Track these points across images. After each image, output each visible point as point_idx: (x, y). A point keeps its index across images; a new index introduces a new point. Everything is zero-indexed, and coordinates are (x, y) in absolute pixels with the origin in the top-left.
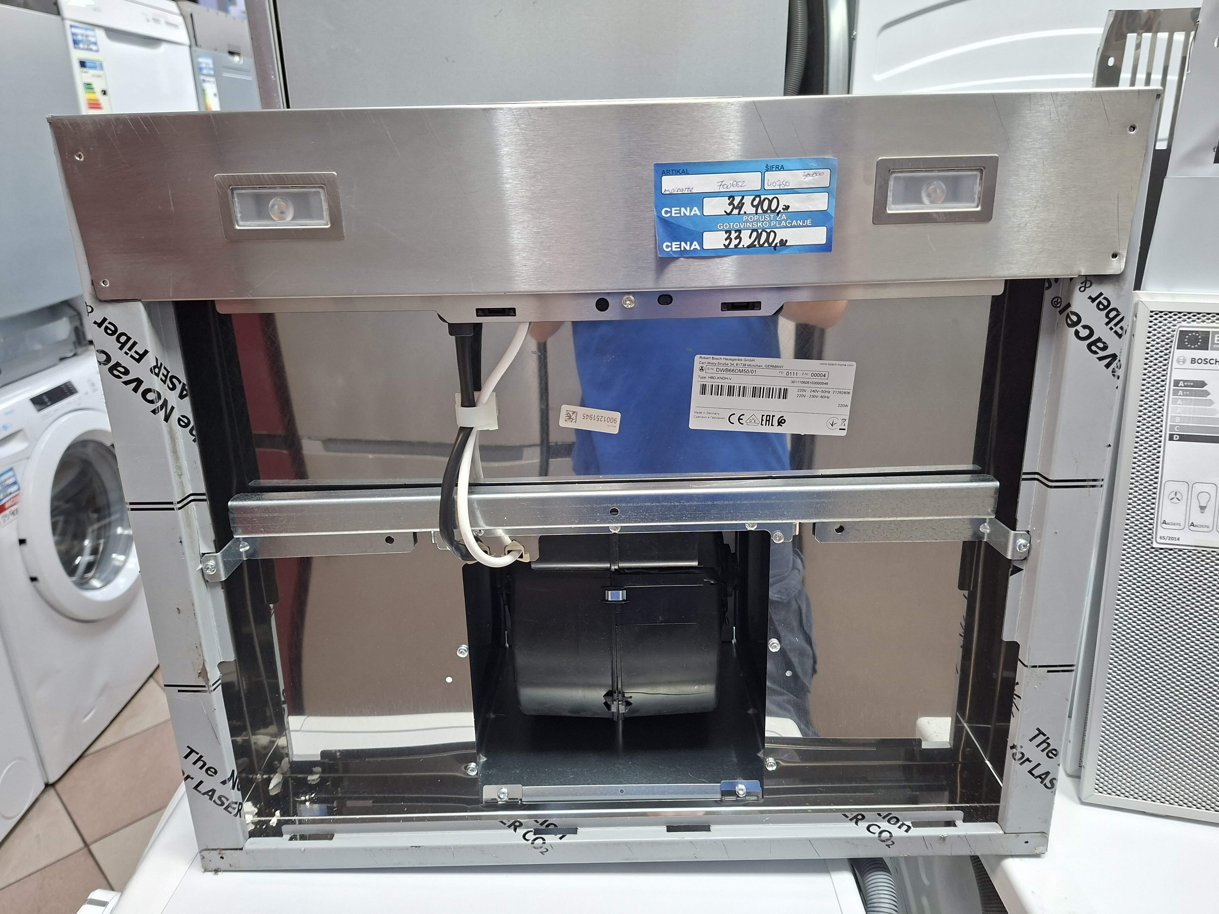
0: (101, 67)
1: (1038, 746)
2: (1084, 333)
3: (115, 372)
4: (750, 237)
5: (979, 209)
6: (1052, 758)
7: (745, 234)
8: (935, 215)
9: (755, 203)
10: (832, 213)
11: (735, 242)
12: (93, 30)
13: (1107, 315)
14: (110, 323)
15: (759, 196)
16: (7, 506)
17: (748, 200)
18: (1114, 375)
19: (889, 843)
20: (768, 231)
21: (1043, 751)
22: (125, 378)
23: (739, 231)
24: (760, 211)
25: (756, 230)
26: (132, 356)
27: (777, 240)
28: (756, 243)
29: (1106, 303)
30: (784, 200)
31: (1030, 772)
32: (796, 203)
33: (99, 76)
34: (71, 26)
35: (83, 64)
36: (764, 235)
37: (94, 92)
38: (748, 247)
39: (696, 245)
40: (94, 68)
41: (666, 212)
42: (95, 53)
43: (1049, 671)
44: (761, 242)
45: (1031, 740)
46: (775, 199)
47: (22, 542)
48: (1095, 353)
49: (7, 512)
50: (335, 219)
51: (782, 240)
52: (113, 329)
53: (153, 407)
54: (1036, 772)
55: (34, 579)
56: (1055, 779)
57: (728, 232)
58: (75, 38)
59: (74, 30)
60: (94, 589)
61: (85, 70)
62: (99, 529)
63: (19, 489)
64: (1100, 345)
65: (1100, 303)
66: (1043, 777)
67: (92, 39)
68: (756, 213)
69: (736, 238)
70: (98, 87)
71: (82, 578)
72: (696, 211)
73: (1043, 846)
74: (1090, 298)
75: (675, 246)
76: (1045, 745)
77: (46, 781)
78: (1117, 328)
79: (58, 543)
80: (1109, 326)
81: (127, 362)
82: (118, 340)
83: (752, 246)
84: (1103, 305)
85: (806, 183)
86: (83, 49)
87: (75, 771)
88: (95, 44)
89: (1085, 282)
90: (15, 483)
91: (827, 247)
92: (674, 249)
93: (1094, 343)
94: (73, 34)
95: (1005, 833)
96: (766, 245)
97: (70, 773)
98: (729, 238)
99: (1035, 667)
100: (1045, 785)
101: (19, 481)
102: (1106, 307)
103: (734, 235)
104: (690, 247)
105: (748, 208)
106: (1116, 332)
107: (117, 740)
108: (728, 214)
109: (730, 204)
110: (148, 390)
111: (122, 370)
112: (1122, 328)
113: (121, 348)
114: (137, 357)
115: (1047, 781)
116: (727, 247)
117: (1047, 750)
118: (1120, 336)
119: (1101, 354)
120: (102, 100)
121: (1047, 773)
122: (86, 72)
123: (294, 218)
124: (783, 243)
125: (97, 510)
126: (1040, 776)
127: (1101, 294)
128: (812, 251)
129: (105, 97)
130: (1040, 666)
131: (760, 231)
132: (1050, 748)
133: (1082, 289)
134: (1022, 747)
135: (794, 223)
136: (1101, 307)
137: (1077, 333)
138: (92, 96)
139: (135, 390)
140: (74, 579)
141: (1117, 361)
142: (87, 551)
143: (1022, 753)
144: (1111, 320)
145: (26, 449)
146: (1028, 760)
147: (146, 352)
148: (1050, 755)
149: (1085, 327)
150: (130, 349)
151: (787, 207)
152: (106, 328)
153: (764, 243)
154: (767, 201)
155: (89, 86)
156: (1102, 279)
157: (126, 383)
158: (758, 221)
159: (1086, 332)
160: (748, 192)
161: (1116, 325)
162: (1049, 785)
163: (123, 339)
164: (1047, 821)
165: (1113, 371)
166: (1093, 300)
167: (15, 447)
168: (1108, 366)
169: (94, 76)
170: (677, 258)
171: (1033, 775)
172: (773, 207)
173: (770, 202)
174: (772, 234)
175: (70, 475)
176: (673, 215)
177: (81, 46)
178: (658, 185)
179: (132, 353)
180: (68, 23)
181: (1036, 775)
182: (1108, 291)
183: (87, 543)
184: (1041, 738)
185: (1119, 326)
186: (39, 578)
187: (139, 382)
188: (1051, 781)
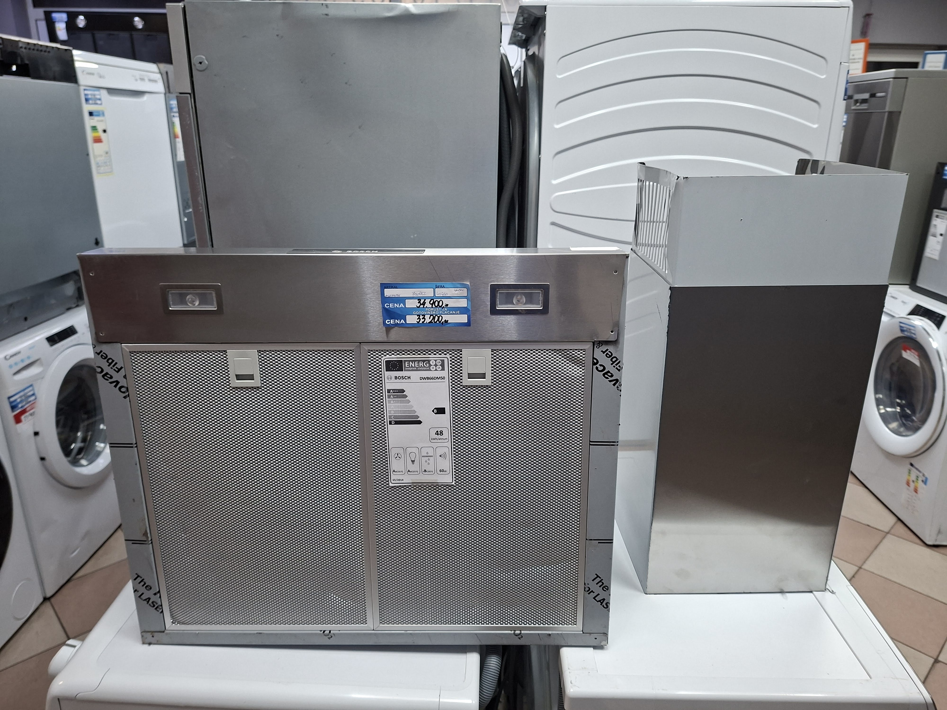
0: (103, 114)
1: (597, 584)
2: (601, 368)
3: (106, 377)
4: (430, 318)
5: (541, 308)
6: (605, 591)
7: (427, 317)
8: (520, 311)
9: (431, 302)
10: (470, 308)
11: (422, 320)
12: (98, 91)
13: (611, 360)
14: (104, 353)
15: (433, 299)
16: (28, 409)
17: (427, 301)
18: (618, 390)
19: (520, 636)
20: (439, 315)
21: (600, 586)
22: (111, 380)
23: (424, 315)
24: (434, 306)
25: (432, 315)
26: (114, 370)
27: (443, 320)
28: (433, 321)
29: (610, 354)
30: (446, 302)
31: (594, 598)
32: (452, 303)
33: (102, 121)
34: (85, 90)
35: (91, 114)
36: (437, 318)
37: (98, 132)
38: (429, 323)
39: (402, 321)
40: (98, 115)
41: (387, 306)
42: (100, 106)
43: (599, 543)
44: (435, 321)
45: (593, 580)
46: (441, 301)
47: (36, 434)
48: (607, 378)
49: (27, 414)
50: (220, 305)
51: (445, 320)
52: (105, 356)
53: (124, 395)
54: (598, 598)
55: (43, 459)
56: (608, 603)
57: (419, 315)
58: (87, 97)
59: (86, 92)
60: (83, 466)
61: (92, 117)
62: (88, 425)
63: (36, 399)
64: (610, 374)
65: (607, 354)
66: (602, 601)
67: (98, 97)
68: (432, 307)
69: (423, 319)
70: (100, 128)
71: (75, 458)
72: (402, 305)
73: (605, 641)
74: (602, 351)
75: (392, 321)
76: (601, 584)
77: (44, 596)
78: (617, 366)
79: (59, 434)
80: (613, 365)
81: (112, 372)
82: (107, 361)
83: (431, 322)
84: (609, 355)
85: (455, 294)
86: (92, 104)
87: (64, 591)
88: (100, 99)
89: (599, 344)
90: (33, 395)
91: (468, 324)
92: (392, 323)
93: (606, 373)
94: (86, 95)
95: (583, 633)
96: (438, 322)
97: (60, 592)
98: (419, 318)
99: (591, 540)
100: (603, 606)
101: (36, 393)
102: (610, 356)
103: (421, 317)
104: (400, 322)
105: (428, 305)
106: (617, 368)
107: (93, 570)
108: (418, 307)
109: (419, 303)
110: (122, 387)
111: (109, 376)
112: (619, 366)
113: (109, 366)
114: (117, 370)
115: (604, 604)
116: (418, 322)
117: (602, 587)
118: (619, 370)
119: (610, 379)
120: (103, 136)
121: (604, 600)
122: (93, 119)
123: (199, 305)
124: (446, 321)
125: (87, 412)
126: (600, 601)
127: (607, 350)
128: (461, 326)
129: (105, 134)
130: (594, 540)
131: (434, 316)
132: (604, 585)
133: (598, 347)
134: (588, 584)
135: (451, 312)
136: (608, 356)
137: (597, 368)
138: (96, 134)
139: (115, 386)
140: (69, 459)
141: (619, 383)
142: (79, 440)
143: (589, 588)
144: (614, 362)
145: (43, 371)
146: (592, 591)
147: (122, 368)
148: (604, 589)
149: (601, 365)
150: (114, 366)
151: (447, 305)
152: (102, 356)
153: (437, 321)
154: (437, 302)
155: (94, 128)
156: (607, 343)
157: (111, 383)
158: (433, 311)
159: (602, 368)
160: (428, 298)
161: (616, 365)
162: (605, 606)
163: (110, 361)
164: (607, 626)
165: (617, 387)
166: (604, 352)
167: (34, 371)
168: (614, 385)
169: (98, 121)
170: (394, 327)
171: (596, 600)
172: (440, 305)
173: (439, 302)
174: (441, 317)
175: (70, 388)
176: (391, 307)
177: (91, 102)
178: (382, 293)
179: (115, 368)
180: (82, 88)
181: (598, 600)
182: (611, 348)
183: (79, 434)
184: (598, 580)
185: (618, 365)
186: (46, 458)
187: (117, 382)
188: (606, 604)
